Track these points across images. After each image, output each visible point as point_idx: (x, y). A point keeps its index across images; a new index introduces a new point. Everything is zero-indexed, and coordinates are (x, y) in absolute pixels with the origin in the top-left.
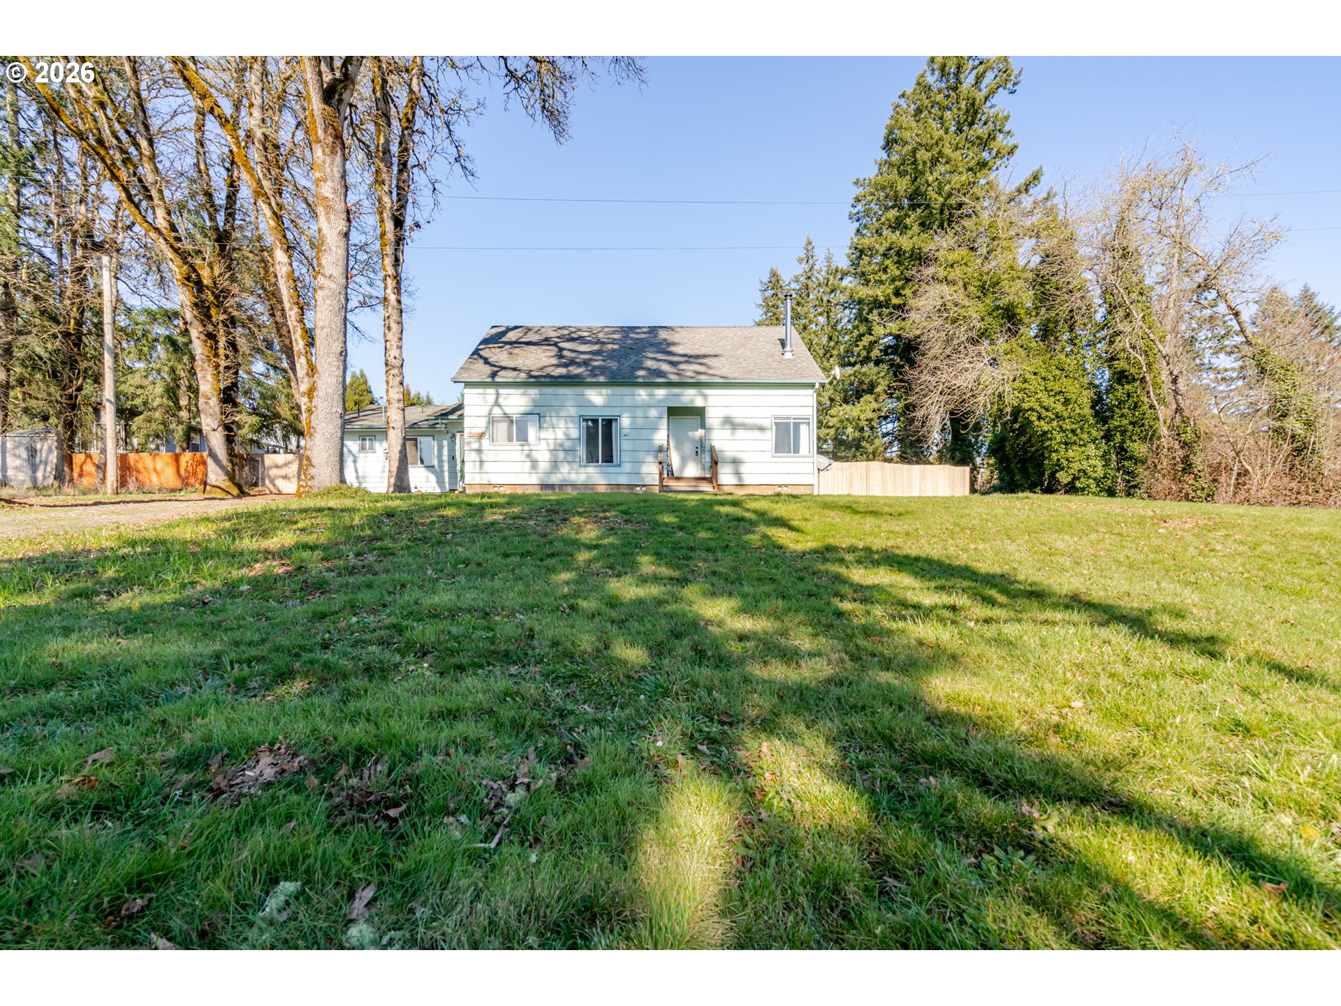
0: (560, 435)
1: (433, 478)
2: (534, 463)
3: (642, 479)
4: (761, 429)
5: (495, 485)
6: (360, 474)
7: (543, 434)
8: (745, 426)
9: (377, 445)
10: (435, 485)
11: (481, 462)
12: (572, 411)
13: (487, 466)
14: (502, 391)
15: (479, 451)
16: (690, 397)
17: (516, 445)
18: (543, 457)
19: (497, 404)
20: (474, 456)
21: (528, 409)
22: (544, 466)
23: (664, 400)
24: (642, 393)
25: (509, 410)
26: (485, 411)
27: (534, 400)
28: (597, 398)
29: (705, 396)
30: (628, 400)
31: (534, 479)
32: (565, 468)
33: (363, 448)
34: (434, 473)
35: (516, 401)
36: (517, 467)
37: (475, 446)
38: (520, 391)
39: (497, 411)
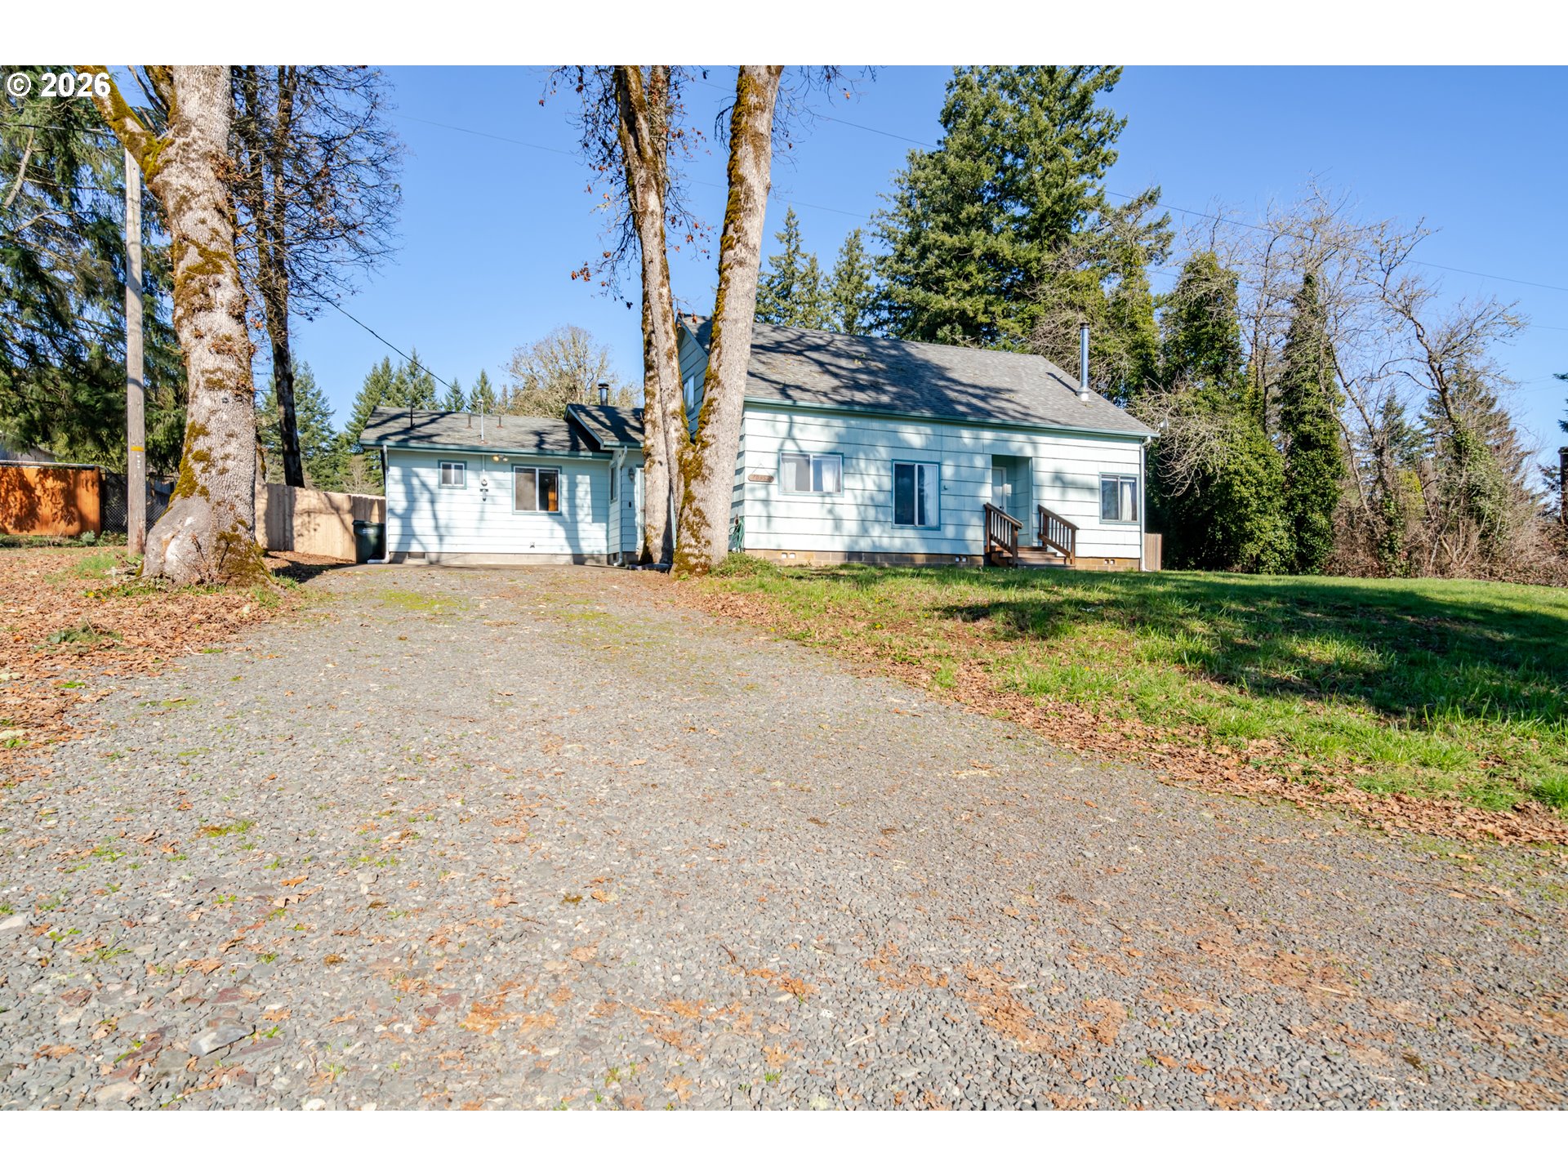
0: (870, 485)
1: (560, 532)
2: (838, 522)
3: (967, 548)
4: (1091, 489)
5: (784, 552)
6: (442, 522)
7: (848, 482)
8: (1075, 486)
9: (470, 476)
10: (564, 543)
11: (769, 517)
12: (883, 452)
13: (777, 524)
14: (798, 419)
15: (766, 502)
16: (1018, 444)
17: (813, 497)
18: (849, 513)
19: (790, 436)
20: (759, 508)
21: (830, 447)
22: (851, 527)
23: (991, 446)
24: (966, 435)
25: (806, 446)
26: (774, 445)
27: (838, 435)
28: (914, 436)
29: (1034, 443)
30: (950, 444)
31: (840, 544)
32: (876, 531)
33: (445, 480)
34: (562, 523)
35: (816, 435)
36: (816, 526)
37: (761, 494)
38: (821, 420)
39: (790, 446)
